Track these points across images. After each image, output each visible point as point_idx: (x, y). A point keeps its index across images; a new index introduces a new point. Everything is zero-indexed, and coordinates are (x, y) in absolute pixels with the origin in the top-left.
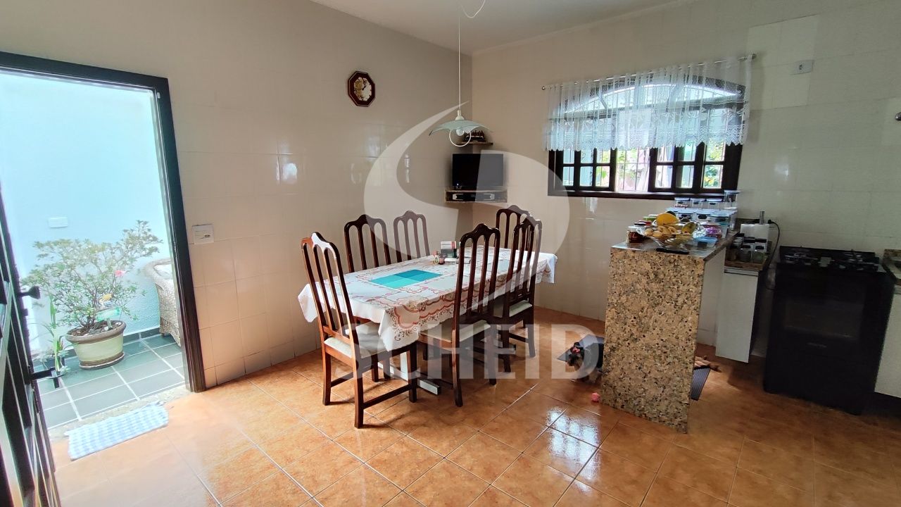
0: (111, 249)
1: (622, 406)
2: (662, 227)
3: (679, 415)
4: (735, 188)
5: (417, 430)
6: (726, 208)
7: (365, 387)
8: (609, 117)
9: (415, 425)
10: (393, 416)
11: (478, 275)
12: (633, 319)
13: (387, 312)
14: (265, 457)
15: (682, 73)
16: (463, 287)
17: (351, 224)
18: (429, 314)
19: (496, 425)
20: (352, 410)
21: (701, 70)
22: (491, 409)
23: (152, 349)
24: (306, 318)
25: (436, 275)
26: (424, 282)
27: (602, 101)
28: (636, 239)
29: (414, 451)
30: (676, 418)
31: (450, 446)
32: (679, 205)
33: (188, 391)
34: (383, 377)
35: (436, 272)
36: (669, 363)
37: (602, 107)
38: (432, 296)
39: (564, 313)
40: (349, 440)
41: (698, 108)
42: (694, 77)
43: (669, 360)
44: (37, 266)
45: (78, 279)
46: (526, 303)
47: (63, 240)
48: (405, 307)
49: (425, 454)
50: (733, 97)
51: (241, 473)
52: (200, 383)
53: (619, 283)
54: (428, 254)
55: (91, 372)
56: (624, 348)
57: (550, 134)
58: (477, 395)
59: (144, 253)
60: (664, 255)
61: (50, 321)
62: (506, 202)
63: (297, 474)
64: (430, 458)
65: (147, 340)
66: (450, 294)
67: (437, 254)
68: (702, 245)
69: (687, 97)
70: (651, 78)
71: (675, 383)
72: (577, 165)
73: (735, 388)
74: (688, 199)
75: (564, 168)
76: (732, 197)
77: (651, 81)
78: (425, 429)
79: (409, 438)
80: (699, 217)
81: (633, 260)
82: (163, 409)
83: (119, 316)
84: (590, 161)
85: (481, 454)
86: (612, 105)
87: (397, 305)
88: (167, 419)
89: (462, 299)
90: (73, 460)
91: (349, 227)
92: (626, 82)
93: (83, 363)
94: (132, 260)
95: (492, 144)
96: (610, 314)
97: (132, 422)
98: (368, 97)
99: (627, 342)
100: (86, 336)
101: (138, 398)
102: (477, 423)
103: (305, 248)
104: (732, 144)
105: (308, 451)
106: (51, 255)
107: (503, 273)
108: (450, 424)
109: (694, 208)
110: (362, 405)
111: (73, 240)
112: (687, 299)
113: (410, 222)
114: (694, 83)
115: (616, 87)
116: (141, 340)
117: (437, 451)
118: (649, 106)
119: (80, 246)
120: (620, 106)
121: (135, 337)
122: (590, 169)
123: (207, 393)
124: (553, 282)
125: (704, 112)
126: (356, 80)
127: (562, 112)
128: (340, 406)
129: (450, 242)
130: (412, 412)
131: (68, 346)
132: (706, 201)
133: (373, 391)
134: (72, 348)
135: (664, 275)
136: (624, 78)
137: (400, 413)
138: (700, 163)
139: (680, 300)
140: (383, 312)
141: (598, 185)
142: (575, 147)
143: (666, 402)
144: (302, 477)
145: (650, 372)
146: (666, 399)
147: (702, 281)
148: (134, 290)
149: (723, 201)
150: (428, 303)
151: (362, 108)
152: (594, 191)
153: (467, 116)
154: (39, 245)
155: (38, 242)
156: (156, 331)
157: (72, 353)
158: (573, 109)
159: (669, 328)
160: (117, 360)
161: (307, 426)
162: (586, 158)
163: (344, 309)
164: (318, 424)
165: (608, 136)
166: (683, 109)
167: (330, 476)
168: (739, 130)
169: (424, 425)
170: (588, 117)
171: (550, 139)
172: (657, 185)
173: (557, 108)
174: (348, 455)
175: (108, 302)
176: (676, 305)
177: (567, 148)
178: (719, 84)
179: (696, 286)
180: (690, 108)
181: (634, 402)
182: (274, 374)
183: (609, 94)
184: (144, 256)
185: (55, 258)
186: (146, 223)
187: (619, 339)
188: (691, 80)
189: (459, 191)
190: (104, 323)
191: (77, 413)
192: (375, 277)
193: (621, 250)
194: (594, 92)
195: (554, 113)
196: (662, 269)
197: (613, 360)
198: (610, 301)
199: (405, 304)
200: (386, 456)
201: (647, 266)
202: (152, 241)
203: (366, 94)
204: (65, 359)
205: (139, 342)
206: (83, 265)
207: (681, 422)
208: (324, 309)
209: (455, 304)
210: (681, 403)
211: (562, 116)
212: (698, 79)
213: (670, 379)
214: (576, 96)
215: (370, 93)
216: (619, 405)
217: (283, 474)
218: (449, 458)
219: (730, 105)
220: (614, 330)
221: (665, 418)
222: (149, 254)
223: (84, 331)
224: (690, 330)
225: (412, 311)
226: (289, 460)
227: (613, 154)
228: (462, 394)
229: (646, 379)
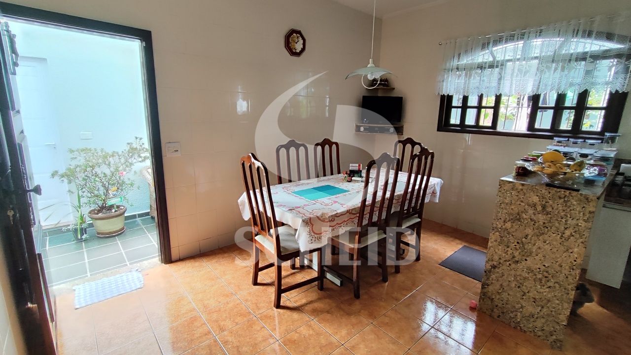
0: (119, 156)
1: (499, 316)
2: (550, 164)
3: (555, 333)
4: (616, 131)
5: (322, 316)
6: (604, 149)
7: (284, 273)
8: (497, 67)
9: (320, 311)
10: (304, 301)
11: (380, 194)
12: (516, 244)
13: (303, 221)
14: (204, 324)
15: (572, 28)
16: (367, 203)
17: (282, 146)
18: (337, 224)
19: (387, 320)
20: (272, 291)
21: (591, 24)
22: (382, 304)
23: (143, 227)
24: (244, 218)
25: (346, 191)
26: (335, 196)
27: (492, 54)
28: (523, 173)
29: (318, 334)
30: (552, 336)
31: (348, 334)
32: (558, 144)
33: (159, 263)
34: (299, 267)
35: (345, 189)
36: (550, 287)
37: (491, 59)
38: (341, 209)
39: (444, 225)
40: (268, 318)
41: (584, 59)
42: (584, 32)
43: (549, 284)
44: (70, 165)
45: (96, 175)
46: (416, 217)
47: (87, 148)
48: (318, 217)
49: (327, 339)
50: (624, 48)
51: (185, 336)
52: (168, 258)
53: (505, 211)
54: (339, 172)
55: (102, 240)
56: (504, 267)
57: (443, 81)
58: (373, 290)
59: (140, 159)
60: (553, 191)
61: (77, 204)
62: (402, 134)
63: (226, 343)
64: (331, 344)
65: (141, 220)
66: (355, 208)
67: (346, 174)
68: (589, 183)
69: (574, 50)
70: (540, 33)
71: (554, 305)
72: (464, 107)
73: (605, 311)
74: (567, 139)
75: (453, 109)
76: (613, 139)
77: (540, 35)
78: (328, 316)
79: (315, 322)
80: (580, 156)
81: (521, 192)
82: (140, 275)
83: (121, 203)
84: (475, 104)
85: (373, 345)
86: (499, 57)
87: (312, 216)
88: (142, 282)
89: (365, 213)
90: (76, 309)
91: (280, 148)
92: (516, 37)
93: (98, 233)
94: (131, 164)
95: (394, 89)
96: (493, 237)
97: (119, 283)
98: (300, 49)
99: (508, 263)
100: (100, 215)
101: (128, 263)
102: (372, 315)
103: (243, 164)
104: (617, 91)
105: (237, 324)
106: (79, 158)
107: (399, 193)
108: (349, 314)
109: (572, 147)
110: (280, 291)
111: (93, 149)
112: (575, 232)
113: (327, 147)
114: (583, 37)
115: (506, 42)
116: (138, 219)
117: (337, 337)
118: (536, 58)
119: (97, 153)
120: (507, 58)
121: (134, 217)
122: (475, 110)
123: (172, 265)
124: (437, 201)
125: (591, 62)
126: (291, 36)
127: (455, 63)
128: (265, 287)
129: (357, 165)
130: (319, 299)
131: (89, 221)
132: (585, 141)
133: (290, 277)
134: (91, 222)
135: (553, 209)
136: (515, 34)
137: (310, 299)
138: (581, 107)
139: (568, 233)
140: (301, 220)
141: (481, 123)
142: (464, 92)
143: (543, 321)
144: (230, 346)
145: (528, 292)
146: (543, 317)
147: (593, 217)
148: (132, 185)
149: (602, 142)
150: (337, 215)
151: (295, 58)
152: (477, 129)
153: (377, 64)
154: (72, 151)
155: (71, 149)
156: (147, 214)
157: (91, 225)
158: (465, 60)
159: (553, 256)
160: (120, 233)
161: (238, 302)
162: (473, 101)
163: (269, 214)
164: (247, 300)
165: (494, 84)
166: (570, 60)
167: (251, 348)
168: (625, 79)
169: (328, 312)
170: (478, 67)
171: (443, 85)
172: (537, 126)
173: (451, 59)
174: (266, 332)
175: (115, 193)
176: (562, 236)
177: (456, 94)
178: (609, 37)
179: (585, 221)
180: (577, 60)
181: (511, 314)
182: (220, 256)
183: (499, 47)
184: (140, 162)
185: (81, 161)
186: (141, 139)
187: (500, 259)
188: (580, 33)
189: (366, 125)
190: (112, 207)
191: (88, 270)
192: (297, 189)
193: (510, 182)
194: (485, 45)
195: (448, 65)
196: (551, 202)
197: (493, 276)
198: (495, 225)
199: (318, 215)
200: (295, 336)
201: (535, 199)
202: (145, 151)
203: (299, 47)
204: (87, 229)
205: (136, 221)
206: (99, 166)
207: (557, 340)
208: (256, 212)
209: (359, 217)
210: (558, 323)
211: (455, 67)
212: (587, 32)
213: (549, 301)
214: (468, 49)
215: (302, 46)
216: (495, 315)
217: (216, 341)
218: (347, 345)
219: (618, 55)
220: (497, 251)
221: (540, 333)
222: (143, 161)
223: (99, 211)
224: (575, 261)
225: (323, 221)
226: (222, 329)
227: (498, 99)
228: (360, 288)
229: (524, 297)
